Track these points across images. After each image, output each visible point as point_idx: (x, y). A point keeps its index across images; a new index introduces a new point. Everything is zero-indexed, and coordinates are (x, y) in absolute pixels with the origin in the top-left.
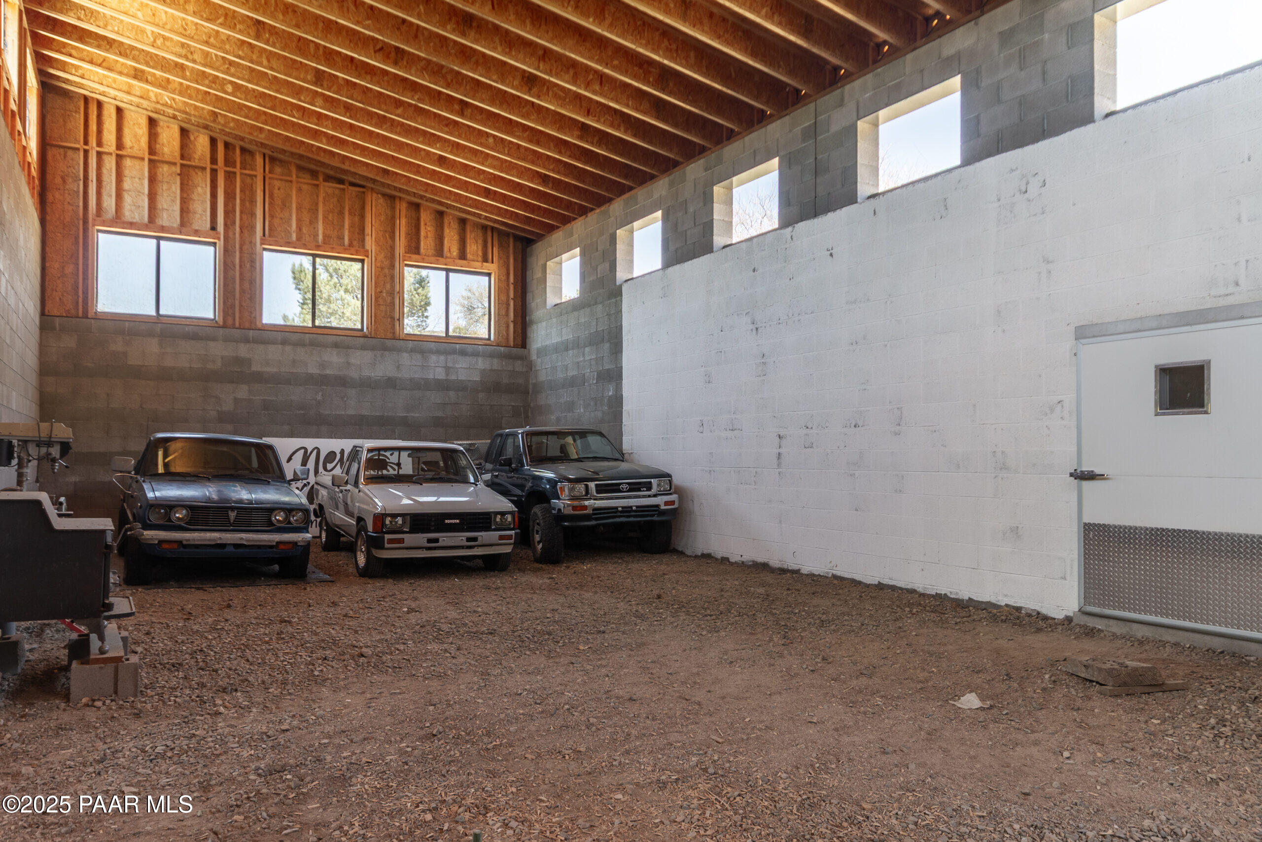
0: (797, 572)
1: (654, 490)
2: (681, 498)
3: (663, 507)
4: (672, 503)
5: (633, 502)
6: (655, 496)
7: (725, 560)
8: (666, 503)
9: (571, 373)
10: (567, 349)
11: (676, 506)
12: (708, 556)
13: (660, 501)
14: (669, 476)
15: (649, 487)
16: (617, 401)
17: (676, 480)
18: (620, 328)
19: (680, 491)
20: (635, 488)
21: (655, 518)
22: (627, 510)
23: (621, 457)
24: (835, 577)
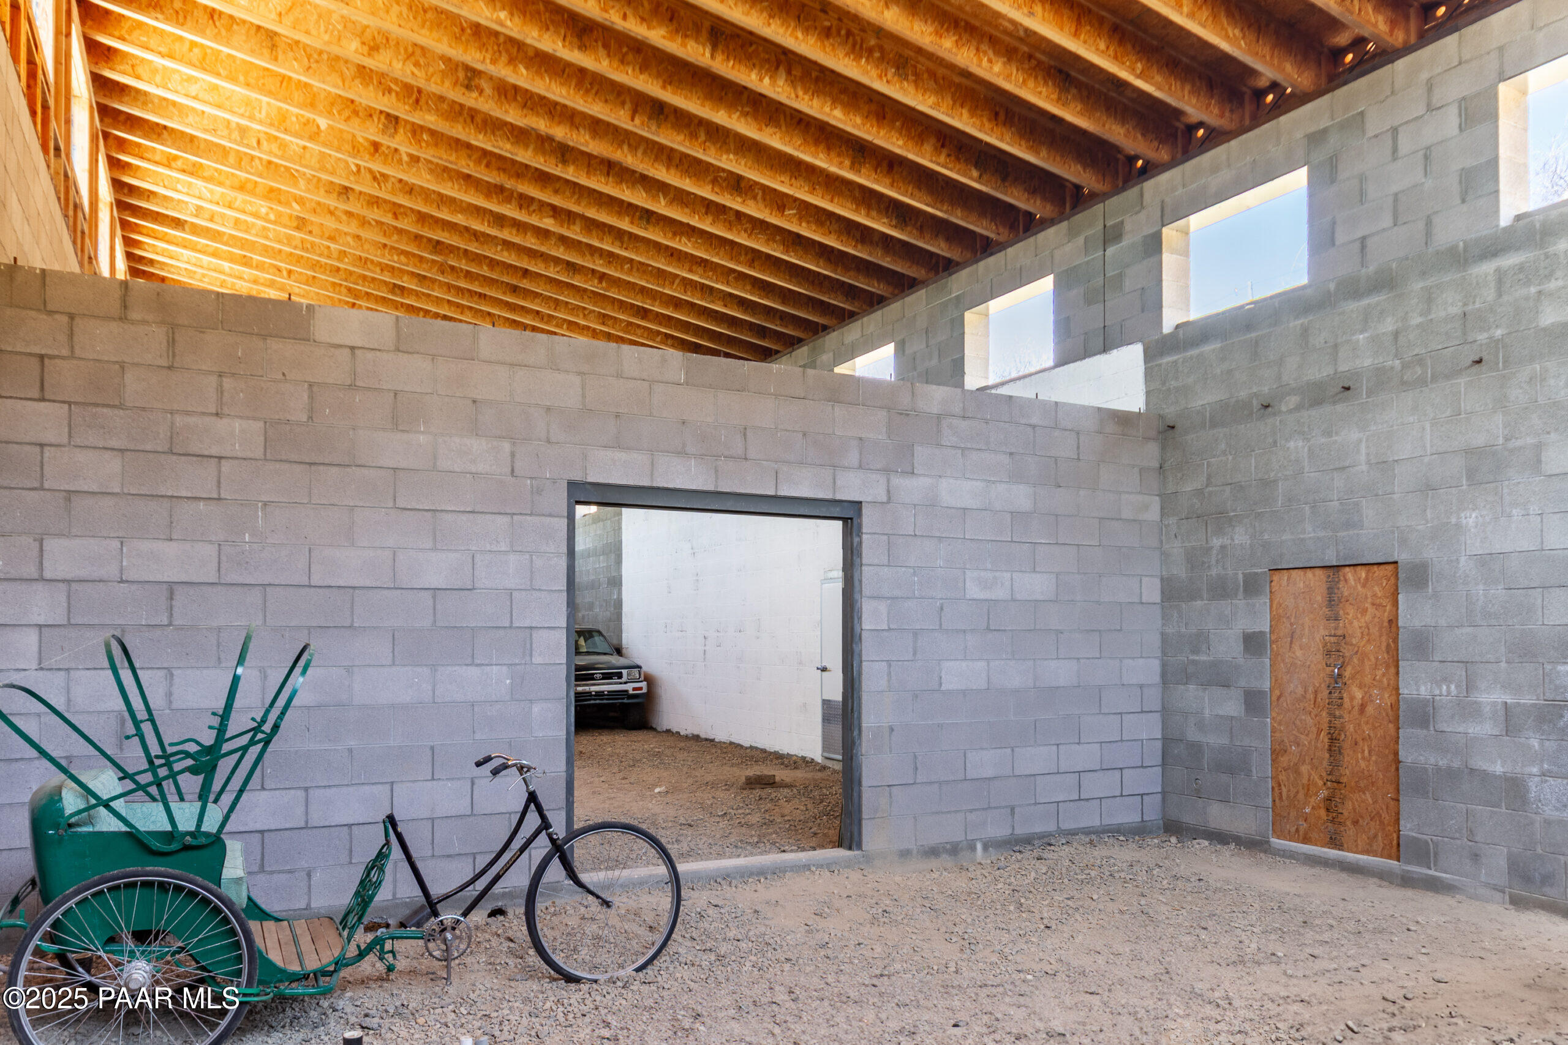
0: (713, 740)
1: (624, 679)
2: (649, 686)
3: (631, 692)
4: (641, 689)
5: (605, 688)
6: (626, 683)
7: (678, 733)
8: (634, 689)
9: (592, 577)
10: (589, 556)
11: (645, 690)
12: (668, 731)
13: (629, 687)
14: (639, 667)
15: (620, 676)
16: (619, 604)
17: (645, 669)
18: (621, 542)
19: (649, 680)
20: (607, 676)
21: (625, 701)
22: (600, 694)
23: (619, 651)
24: (731, 743)
